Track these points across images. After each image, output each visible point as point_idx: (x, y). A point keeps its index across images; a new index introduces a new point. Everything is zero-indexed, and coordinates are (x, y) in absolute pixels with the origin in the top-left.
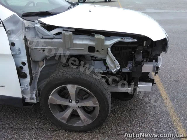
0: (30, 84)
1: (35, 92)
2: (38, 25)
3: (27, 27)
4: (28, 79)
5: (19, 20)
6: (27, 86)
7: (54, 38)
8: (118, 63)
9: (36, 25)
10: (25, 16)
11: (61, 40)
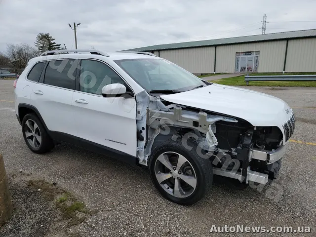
0: (145, 147)
1: (147, 156)
2: (159, 100)
3: (151, 101)
4: (144, 142)
5: (147, 95)
6: (142, 148)
7: (169, 111)
8: (216, 140)
9: (158, 100)
10: (152, 92)
11: (173, 113)
